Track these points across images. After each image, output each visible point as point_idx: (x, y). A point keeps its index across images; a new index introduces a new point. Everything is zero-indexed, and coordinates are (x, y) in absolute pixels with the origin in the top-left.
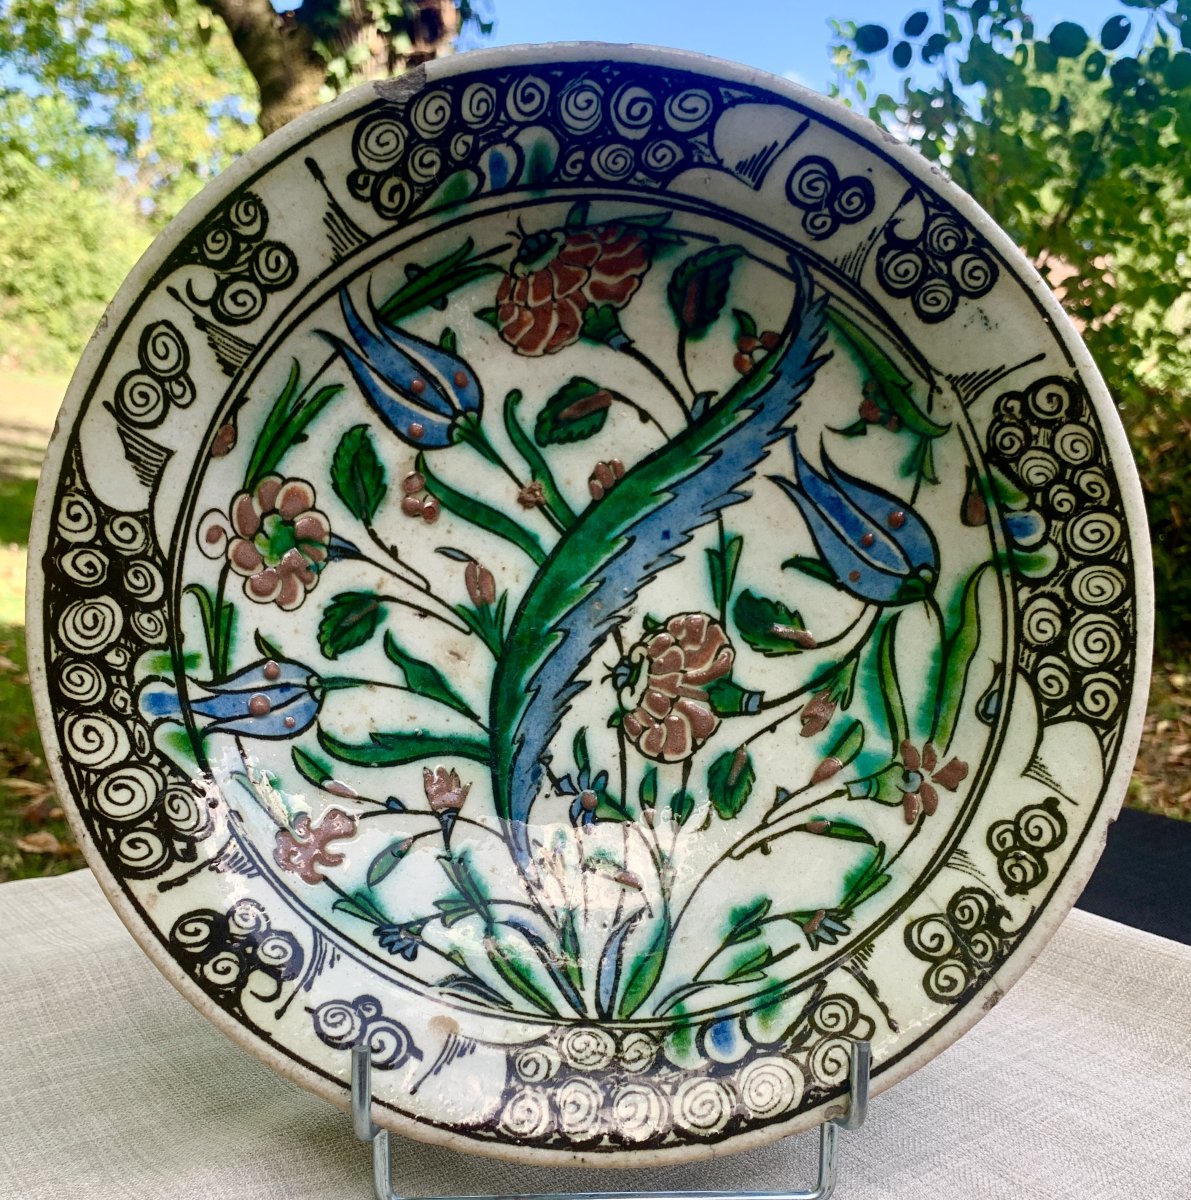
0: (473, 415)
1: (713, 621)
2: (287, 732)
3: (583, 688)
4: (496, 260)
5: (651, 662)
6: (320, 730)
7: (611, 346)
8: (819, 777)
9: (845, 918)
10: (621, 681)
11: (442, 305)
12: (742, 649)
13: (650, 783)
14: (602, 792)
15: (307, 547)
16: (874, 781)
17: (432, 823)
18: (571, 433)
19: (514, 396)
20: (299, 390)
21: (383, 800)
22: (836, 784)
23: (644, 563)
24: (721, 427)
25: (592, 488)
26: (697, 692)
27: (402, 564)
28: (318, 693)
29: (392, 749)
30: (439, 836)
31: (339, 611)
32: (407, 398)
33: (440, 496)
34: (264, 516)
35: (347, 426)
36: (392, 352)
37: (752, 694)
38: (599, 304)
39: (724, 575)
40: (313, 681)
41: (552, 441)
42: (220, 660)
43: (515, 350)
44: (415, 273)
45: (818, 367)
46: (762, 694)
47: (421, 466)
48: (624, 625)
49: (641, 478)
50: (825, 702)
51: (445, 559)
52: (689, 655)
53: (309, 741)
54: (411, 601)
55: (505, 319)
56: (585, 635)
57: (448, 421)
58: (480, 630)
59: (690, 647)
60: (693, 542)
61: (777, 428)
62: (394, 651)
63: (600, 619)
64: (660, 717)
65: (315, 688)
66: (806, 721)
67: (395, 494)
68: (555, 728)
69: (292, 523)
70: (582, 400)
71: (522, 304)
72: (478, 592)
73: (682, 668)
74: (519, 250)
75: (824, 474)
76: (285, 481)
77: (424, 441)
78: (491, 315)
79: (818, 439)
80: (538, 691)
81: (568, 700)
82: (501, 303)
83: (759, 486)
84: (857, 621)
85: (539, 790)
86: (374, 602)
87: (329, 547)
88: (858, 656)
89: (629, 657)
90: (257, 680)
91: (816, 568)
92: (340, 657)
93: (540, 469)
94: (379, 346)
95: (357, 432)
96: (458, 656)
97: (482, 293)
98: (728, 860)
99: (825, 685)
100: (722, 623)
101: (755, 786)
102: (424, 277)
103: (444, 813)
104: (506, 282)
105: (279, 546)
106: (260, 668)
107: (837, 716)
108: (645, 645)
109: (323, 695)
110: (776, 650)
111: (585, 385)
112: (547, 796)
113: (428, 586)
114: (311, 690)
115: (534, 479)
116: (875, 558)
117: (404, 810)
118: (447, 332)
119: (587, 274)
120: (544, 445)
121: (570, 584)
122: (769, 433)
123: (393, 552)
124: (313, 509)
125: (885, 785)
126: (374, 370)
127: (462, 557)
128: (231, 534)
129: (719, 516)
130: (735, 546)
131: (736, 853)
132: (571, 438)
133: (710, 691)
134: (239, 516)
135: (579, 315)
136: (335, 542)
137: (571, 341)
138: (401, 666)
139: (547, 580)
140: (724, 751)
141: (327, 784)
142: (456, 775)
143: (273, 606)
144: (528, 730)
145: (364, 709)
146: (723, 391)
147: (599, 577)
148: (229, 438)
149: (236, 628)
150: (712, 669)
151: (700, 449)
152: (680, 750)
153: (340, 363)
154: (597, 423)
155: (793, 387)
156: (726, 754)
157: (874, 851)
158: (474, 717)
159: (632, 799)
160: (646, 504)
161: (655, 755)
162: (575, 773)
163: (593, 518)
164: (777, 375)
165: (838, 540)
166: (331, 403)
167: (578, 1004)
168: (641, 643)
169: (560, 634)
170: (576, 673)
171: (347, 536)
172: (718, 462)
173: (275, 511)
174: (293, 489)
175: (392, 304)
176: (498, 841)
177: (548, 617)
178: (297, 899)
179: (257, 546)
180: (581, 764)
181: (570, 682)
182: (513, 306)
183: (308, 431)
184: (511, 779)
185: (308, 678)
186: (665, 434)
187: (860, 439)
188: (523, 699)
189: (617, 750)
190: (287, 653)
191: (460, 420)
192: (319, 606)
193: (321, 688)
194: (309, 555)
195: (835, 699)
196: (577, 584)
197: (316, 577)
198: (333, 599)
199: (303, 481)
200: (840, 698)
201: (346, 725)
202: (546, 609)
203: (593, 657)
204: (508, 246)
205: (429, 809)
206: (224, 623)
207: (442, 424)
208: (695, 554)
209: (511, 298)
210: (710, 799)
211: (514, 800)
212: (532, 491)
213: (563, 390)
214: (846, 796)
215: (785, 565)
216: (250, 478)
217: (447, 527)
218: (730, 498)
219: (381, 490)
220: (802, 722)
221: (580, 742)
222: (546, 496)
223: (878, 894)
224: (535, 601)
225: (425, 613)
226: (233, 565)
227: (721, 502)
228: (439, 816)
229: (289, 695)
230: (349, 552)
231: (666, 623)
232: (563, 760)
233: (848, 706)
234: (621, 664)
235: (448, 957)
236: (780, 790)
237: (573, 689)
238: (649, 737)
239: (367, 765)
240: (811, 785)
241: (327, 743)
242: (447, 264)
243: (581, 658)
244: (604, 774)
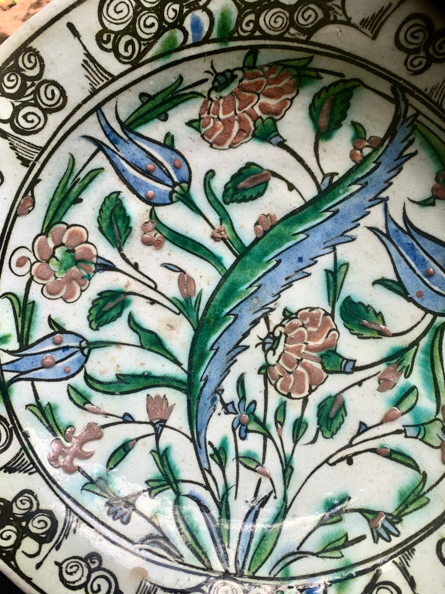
0: (185, 185)
1: (326, 314)
2: (65, 376)
3: (244, 350)
4: (198, 89)
5: (287, 336)
6: (86, 373)
7: (271, 143)
8: (386, 419)
9: (397, 523)
10: (267, 346)
11: (165, 119)
12: (344, 332)
13: (282, 410)
14: (252, 414)
15: (82, 264)
16: (422, 427)
17: (150, 429)
18: (245, 196)
19: (211, 174)
20: (76, 172)
21: (121, 415)
22: (397, 425)
23: (286, 276)
24: (339, 195)
25: (256, 230)
26: (314, 357)
27: (141, 273)
28: (86, 351)
29: (129, 383)
30: (153, 438)
31: (101, 301)
32: (144, 175)
33: (164, 233)
34: (55, 248)
35: (107, 193)
36: (135, 147)
37: (348, 361)
38: (264, 117)
39: (335, 286)
40: (84, 344)
41: (233, 202)
42: (25, 336)
43: (211, 146)
44: (146, 98)
45: (406, 160)
46: (355, 361)
47: (153, 215)
48: (270, 313)
49: (287, 225)
50: (394, 371)
51: (166, 270)
52: (310, 333)
53: (79, 381)
54: (146, 295)
55: (204, 127)
56: (247, 318)
57: (170, 189)
58: (185, 313)
59: (311, 329)
60: (317, 264)
61: (375, 198)
62: (134, 325)
63: (257, 309)
64: (290, 370)
65: (85, 348)
66: (381, 382)
67: (137, 232)
68: (226, 373)
69: (73, 251)
70: (252, 177)
71: (216, 117)
72: (185, 290)
73: (306, 341)
74: (213, 83)
75: (405, 228)
76: (69, 227)
77: (155, 201)
78: (195, 124)
79: (402, 206)
80: (217, 350)
81: (234, 356)
82: (202, 116)
83: (361, 233)
84: (419, 323)
85: (214, 410)
86: (123, 295)
87: (96, 264)
88: (418, 345)
89: (273, 333)
90: (49, 345)
91: (395, 286)
92: (101, 329)
93: (225, 217)
94: (126, 145)
95: (114, 196)
96: (172, 327)
97: (190, 110)
98: (326, 465)
99: (395, 361)
100: (332, 315)
101: (346, 419)
102: (152, 101)
103: (157, 423)
104: (205, 103)
105: (65, 265)
106: (51, 338)
107: (402, 381)
108: (283, 326)
109: (89, 352)
110: (365, 335)
111: (255, 167)
112: (219, 414)
113: (156, 286)
114: (82, 349)
115: (221, 224)
116: (435, 285)
117: (133, 421)
118: (168, 135)
119: (257, 98)
120: (228, 204)
121: (239, 287)
122: (370, 201)
123: (136, 266)
124: (87, 242)
125: (429, 432)
126: (123, 159)
127: (176, 269)
128: (33, 260)
129: (335, 249)
130: (344, 269)
131: (331, 461)
132: (245, 200)
133: (322, 356)
134: (39, 250)
135: (251, 124)
136: (100, 261)
137: (247, 140)
138: (137, 333)
139: (226, 284)
140: (328, 394)
141: (87, 406)
142: (166, 399)
143: (61, 300)
144: (210, 373)
145: (113, 360)
146: (342, 173)
147: (257, 284)
148: (30, 204)
149: (36, 316)
150: (324, 344)
151: (325, 208)
152: (301, 392)
153: (101, 155)
154: (261, 191)
155: (388, 172)
156: (330, 397)
157: (420, 477)
158: (179, 364)
159: (270, 420)
160: (289, 240)
161: (286, 393)
162: (237, 401)
163: (256, 248)
164: (378, 164)
165: (411, 270)
166: (96, 179)
167: (224, 559)
168: (281, 325)
169: (232, 317)
170: (241, 341)
171: (107, 258)
172: (336, 216)
173: (63, 244)
174: (74, 231)
175: (132, 118)
176: (188, 441)
177: (226, 306)
178: (58, 487)
179: (51, 266)
180: (241, 396)
181: (237, 346)
182: (210, 118)
183: (82, 196)
184: (198, 403)
185: (81, 342)
186: (304, 199)
187: (430, 208)
188: (209, 354)
189: (263, 388)
190: (68, 328)
191: (177, 188)
192: (89, 299)
193: (87, 348)
194: (84, 269)
195: (401, 371)
196: (243, 288)
197: (88, 282)
198: (98, 294)
199: (80, 226)
200: (404, 370)
201: (102, 370)
202: (225, 302)
203: (251, 332)
204: (206, 80)
205: (148, 420)
206: (28, 314)
207: (166, 191)
208: (318, 273)
209: (209, 113)
210: (318, 424)
211: (199, 416)
212: (220, 232)
213: (241, 171)
214: (403, 434)
215: (374, 283)
216: (45, 226)
217: (168, 251)
218: (342, 239)
219: (129, 230)
220: (379, 382)
221: (241, 382)
222: (229, 234)
223: (420, 511)
224: (218, 297)
225: (153, 302)
226: (35, 278)
227: (337, 241)
228: (154, 425)
229: (68, 353)
230: (108, 267)
231: (297, 313)
232: (230, 393)
233: (409, 376)
234: (268, 336)
235: (149, 520)
236: (362, 424)
237: (238, 350)
238: (282, 382)
239: (113, 394)
240: (381, 423)
241: (90, 381)
242: (167, 92)
243: (244, 332)
244: (254, 402)
